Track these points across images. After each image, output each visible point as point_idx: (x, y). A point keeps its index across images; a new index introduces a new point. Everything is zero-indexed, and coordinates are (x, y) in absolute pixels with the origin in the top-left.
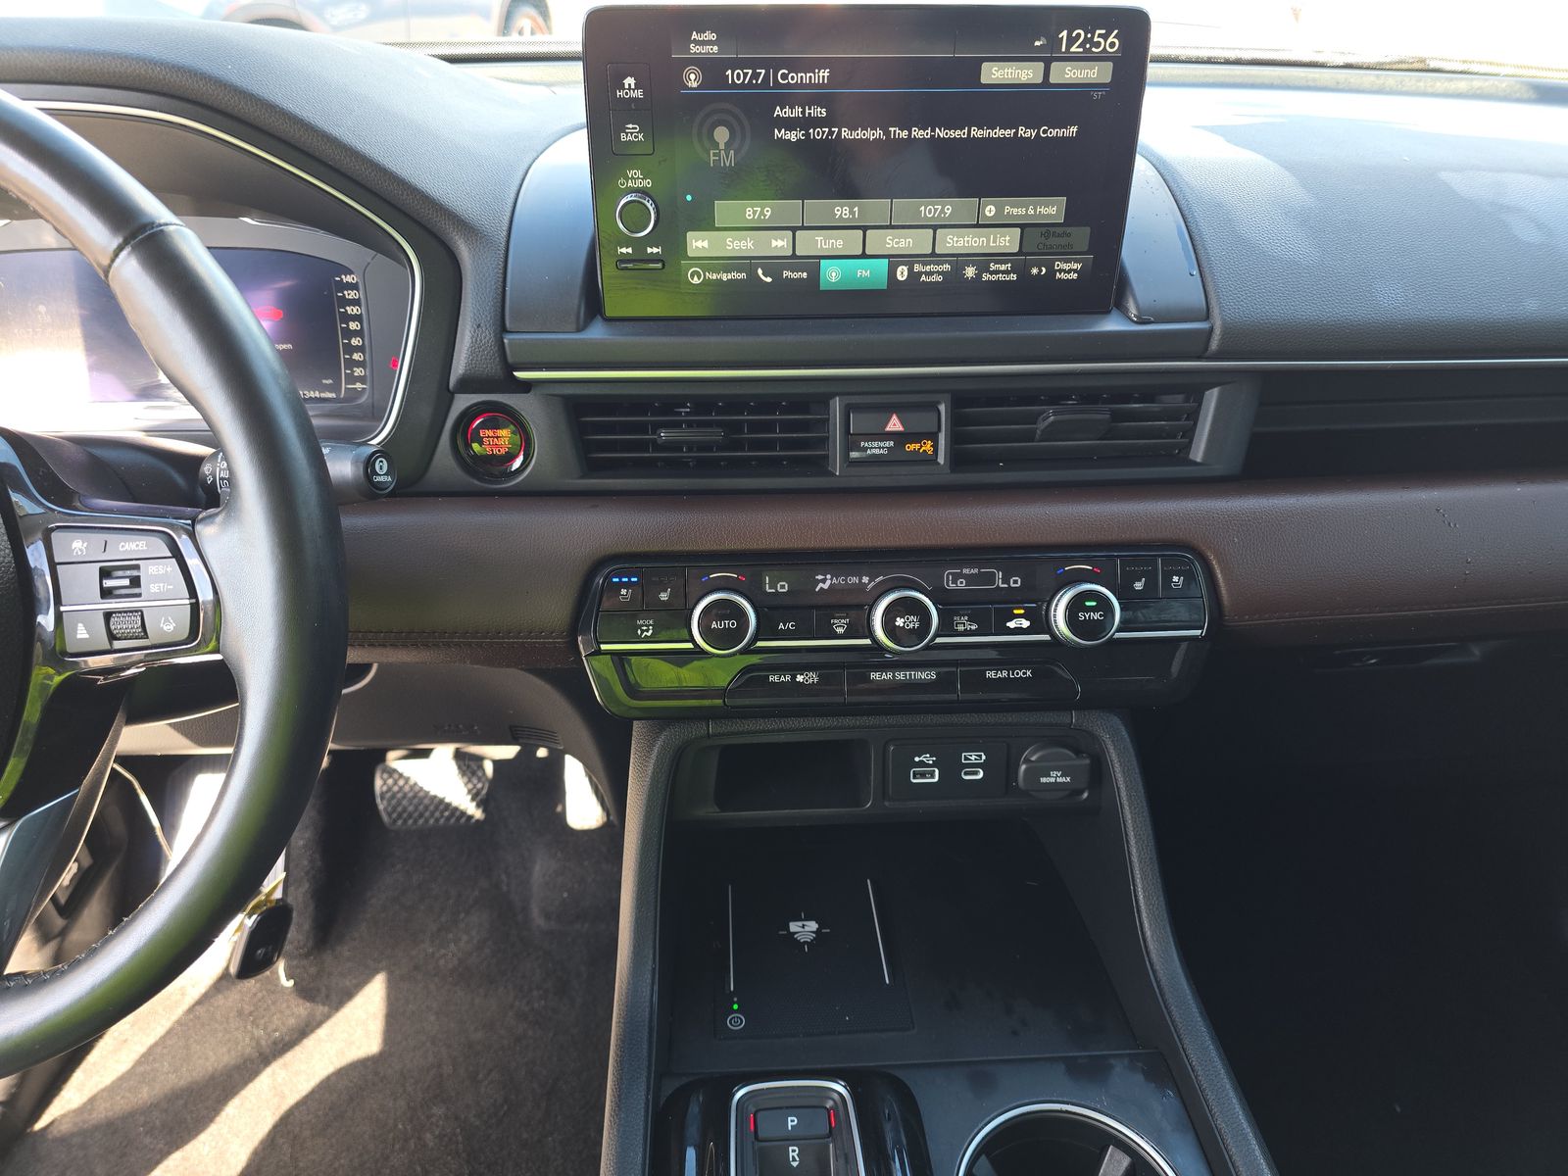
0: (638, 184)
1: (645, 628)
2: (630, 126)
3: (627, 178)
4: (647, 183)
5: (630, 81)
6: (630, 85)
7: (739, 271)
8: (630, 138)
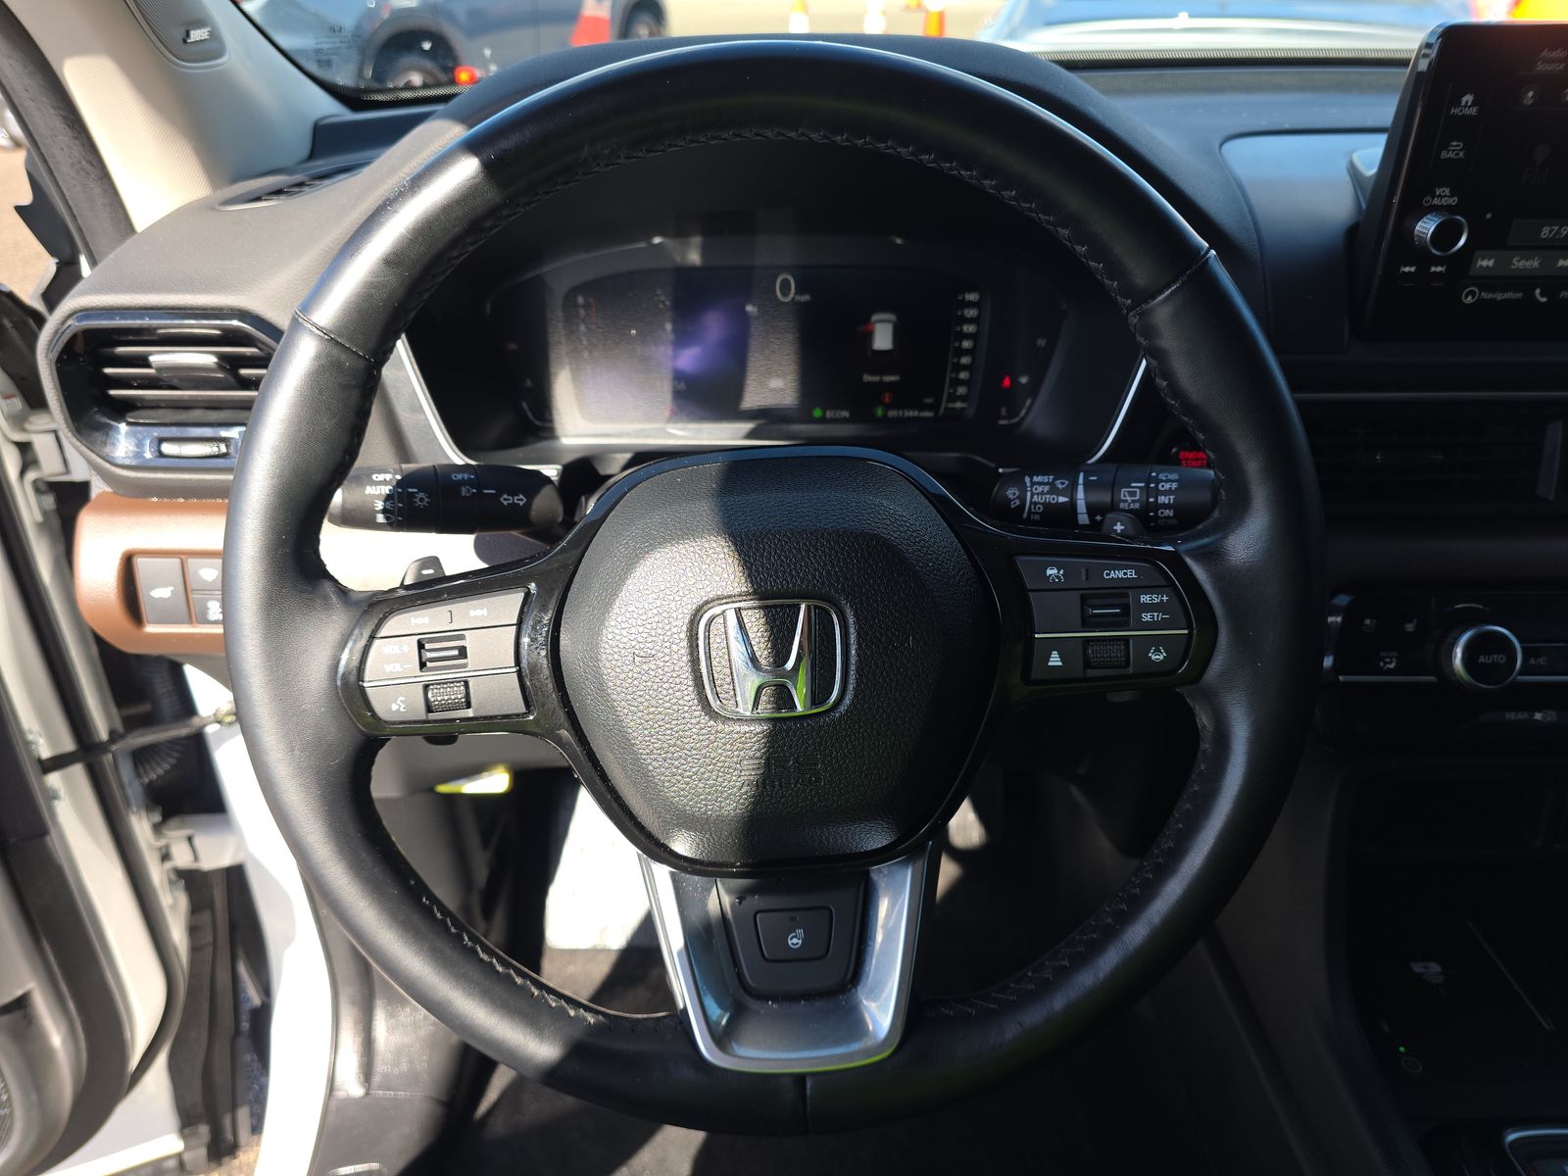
0: (1444, 202)
1: (1388, 660)
2: (1454, 143)
3: (1433, 196)
4: (1453, 201)
5: (1468, 98)
6: (1467, 102)
7: (1516, 291)
8: (1451, 155)
